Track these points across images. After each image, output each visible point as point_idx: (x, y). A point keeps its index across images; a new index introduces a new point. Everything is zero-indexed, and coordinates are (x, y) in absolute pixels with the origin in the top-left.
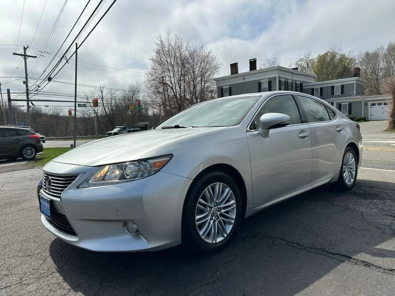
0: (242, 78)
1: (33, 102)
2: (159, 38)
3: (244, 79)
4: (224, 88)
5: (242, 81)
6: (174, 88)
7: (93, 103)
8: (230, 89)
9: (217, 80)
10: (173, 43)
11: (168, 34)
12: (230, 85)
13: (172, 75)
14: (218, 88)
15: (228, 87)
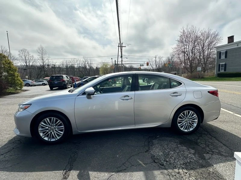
0: (236, 45)
1: (124, 65)
2: (182, 29)
3: (238, 45)
4: (221, 52)
5: (236, 47)
6: (188, 54)
7: (147, 64)
8: (226, 52)
9: (218, 48)
10: (189, 30)
11: (187, 26)
12: (226, 50)
13: (188, 47)
14: (217, 52)
15: (225, 51)
